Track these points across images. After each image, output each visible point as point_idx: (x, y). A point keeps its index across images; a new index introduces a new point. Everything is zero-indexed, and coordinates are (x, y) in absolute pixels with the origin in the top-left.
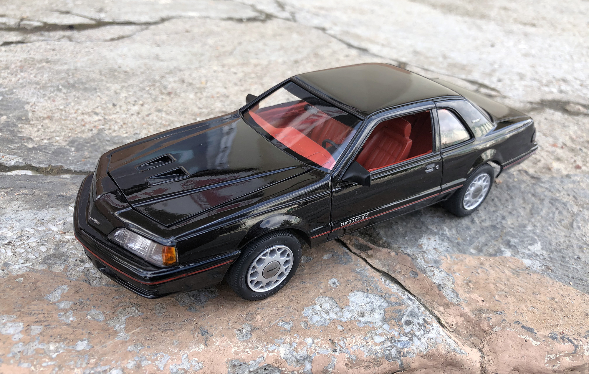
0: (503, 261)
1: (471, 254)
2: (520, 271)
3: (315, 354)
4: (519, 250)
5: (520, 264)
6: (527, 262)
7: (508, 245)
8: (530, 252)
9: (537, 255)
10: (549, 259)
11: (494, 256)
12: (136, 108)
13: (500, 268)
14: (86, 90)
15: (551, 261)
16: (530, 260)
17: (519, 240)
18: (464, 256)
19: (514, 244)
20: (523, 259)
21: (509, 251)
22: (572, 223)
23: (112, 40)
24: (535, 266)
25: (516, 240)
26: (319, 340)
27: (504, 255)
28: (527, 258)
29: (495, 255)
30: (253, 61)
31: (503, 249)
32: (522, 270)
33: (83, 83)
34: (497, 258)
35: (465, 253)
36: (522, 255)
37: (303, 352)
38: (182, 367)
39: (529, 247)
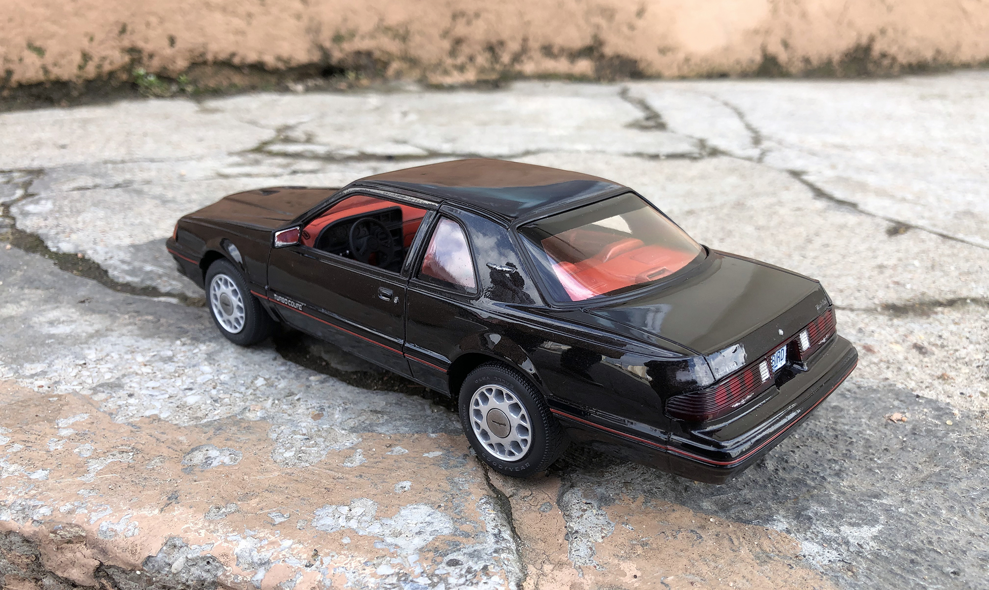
0: (754, 533)
1: (698, 509)
2: (776, 558)
3: (279, 562)
4: (813, 527)
5: (788, 547)
6: (809, 547)
7: (798, 513)
8: (836, 535)
10: (868, 556)
11: (745, 523)
13: (736, 542)
15: (871, 560)
16: (820, 547)
17: (832, 511)
18: (678, 506)
19: (811, 515)
20: (806, 542)
21: (788, 523)
24: (819, 558)
25: (823, 510)
26: (301, 546)
27: (768, 526)
28: (817, 542)
29: (748, 522)
31: (777, 517)
34: (747, 527)
35: (683, 504)
36: (809, 535)
37: (266, 555)
38: (115, 527)
39: (845, 528)
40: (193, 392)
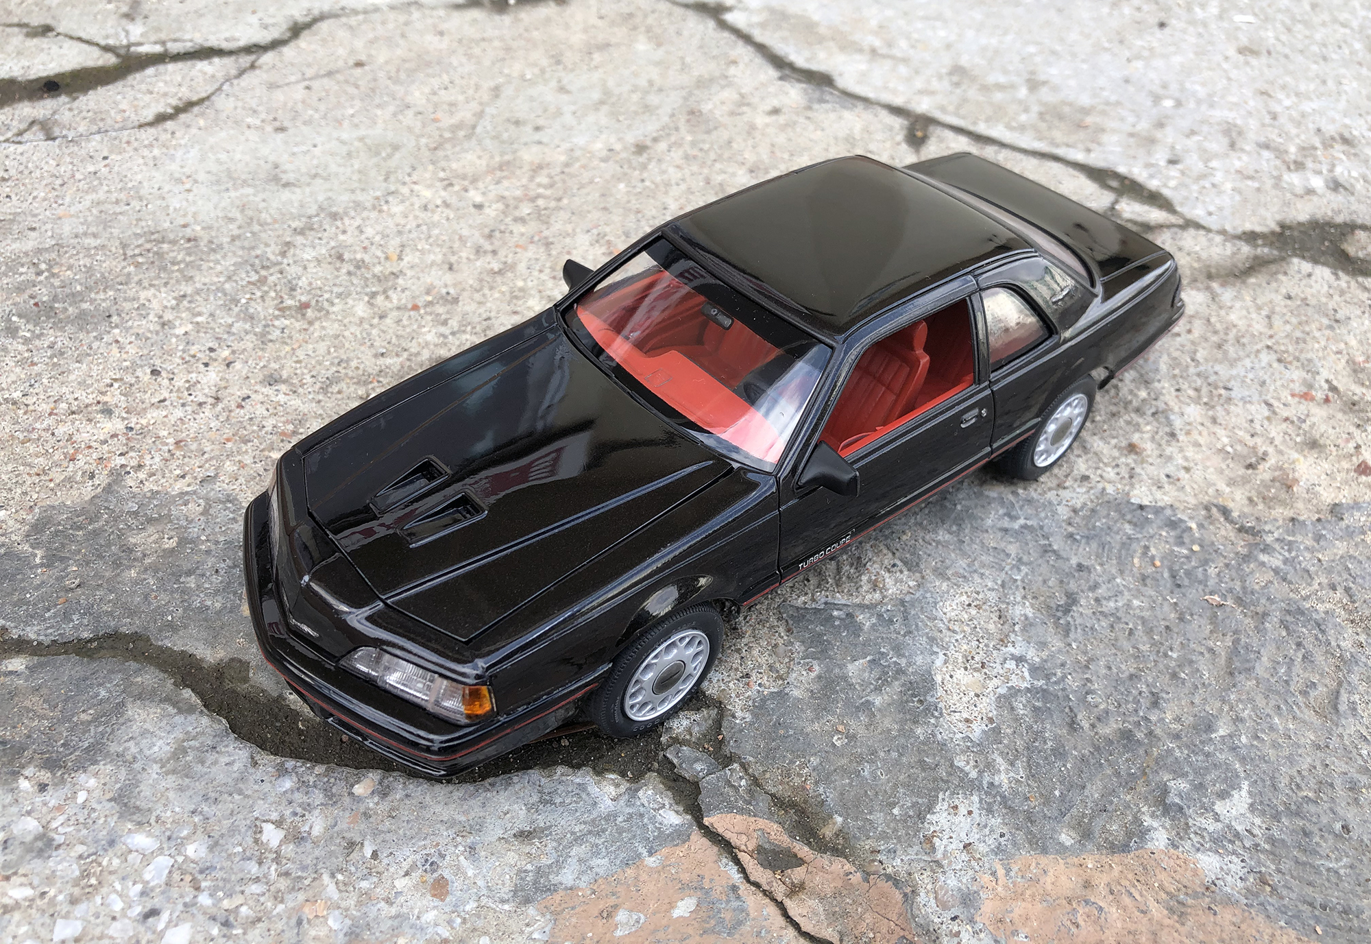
0: (1145, 868)
1: (1062, 850)
2: (1190, 901)
4: (1191, 822)
5: (1189, 874)
6: (1209, 863)
7: (1163, 804)
8: (1219, 826)
9: (1237, 835)
10: (1267, 847)
11: (1123, 851)
12: (211, 377)
13: (1138, 897)
14: (83, 320)
15: (1272, 853)
16: (1217, 857)
17: (1191, 782)
18: (1044, 860)
19: (1177, 800)
20: (1199, 855)
21: (1163, 827)
22: (1337, 694)
23: (161, 118)
24: (1229, 878)
25: (1183, 785)
27: (1149, 845)
28: (1210, 850)
29: (1125, 848)
30: (529, 155)
31: (1148, 821)
32: (1196, 895)
33: (75, 298)
34: (1129, 859)
35: (1045, 851)
36: (1196, 839)
39: (1219, 807)
40: (165, 916)
